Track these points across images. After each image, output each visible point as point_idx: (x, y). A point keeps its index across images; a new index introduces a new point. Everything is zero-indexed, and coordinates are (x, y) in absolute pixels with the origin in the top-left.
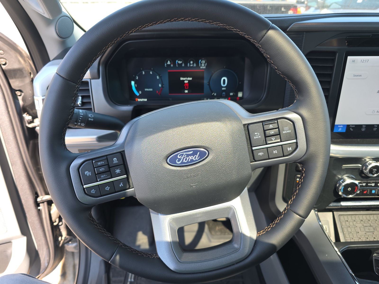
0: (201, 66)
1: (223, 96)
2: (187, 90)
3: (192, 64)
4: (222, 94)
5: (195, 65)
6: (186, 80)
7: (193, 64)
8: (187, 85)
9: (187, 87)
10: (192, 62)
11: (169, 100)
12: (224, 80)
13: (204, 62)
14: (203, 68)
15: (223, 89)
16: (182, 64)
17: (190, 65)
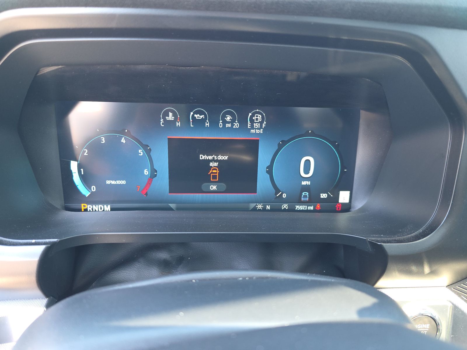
0: (252, 127)
1: (302, 199)
2: (214, 183)
3: (228, 123)
4: (301, 194)
5: (236, 125)
6: (214, 160)
7: (232, 122)
8: (216, 173)
9: (215, 177)
10: (228, 118)
11: (171, 209)
12: (308, 162)
13: (260, 117)
14: (258, 131)
15: (304, 183)
16: (203, 121)
17: (224, 125)
